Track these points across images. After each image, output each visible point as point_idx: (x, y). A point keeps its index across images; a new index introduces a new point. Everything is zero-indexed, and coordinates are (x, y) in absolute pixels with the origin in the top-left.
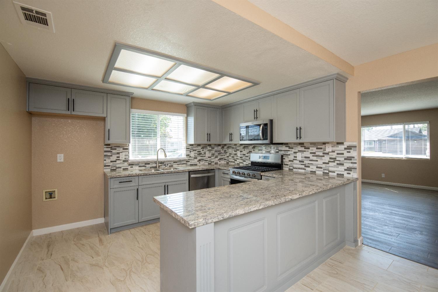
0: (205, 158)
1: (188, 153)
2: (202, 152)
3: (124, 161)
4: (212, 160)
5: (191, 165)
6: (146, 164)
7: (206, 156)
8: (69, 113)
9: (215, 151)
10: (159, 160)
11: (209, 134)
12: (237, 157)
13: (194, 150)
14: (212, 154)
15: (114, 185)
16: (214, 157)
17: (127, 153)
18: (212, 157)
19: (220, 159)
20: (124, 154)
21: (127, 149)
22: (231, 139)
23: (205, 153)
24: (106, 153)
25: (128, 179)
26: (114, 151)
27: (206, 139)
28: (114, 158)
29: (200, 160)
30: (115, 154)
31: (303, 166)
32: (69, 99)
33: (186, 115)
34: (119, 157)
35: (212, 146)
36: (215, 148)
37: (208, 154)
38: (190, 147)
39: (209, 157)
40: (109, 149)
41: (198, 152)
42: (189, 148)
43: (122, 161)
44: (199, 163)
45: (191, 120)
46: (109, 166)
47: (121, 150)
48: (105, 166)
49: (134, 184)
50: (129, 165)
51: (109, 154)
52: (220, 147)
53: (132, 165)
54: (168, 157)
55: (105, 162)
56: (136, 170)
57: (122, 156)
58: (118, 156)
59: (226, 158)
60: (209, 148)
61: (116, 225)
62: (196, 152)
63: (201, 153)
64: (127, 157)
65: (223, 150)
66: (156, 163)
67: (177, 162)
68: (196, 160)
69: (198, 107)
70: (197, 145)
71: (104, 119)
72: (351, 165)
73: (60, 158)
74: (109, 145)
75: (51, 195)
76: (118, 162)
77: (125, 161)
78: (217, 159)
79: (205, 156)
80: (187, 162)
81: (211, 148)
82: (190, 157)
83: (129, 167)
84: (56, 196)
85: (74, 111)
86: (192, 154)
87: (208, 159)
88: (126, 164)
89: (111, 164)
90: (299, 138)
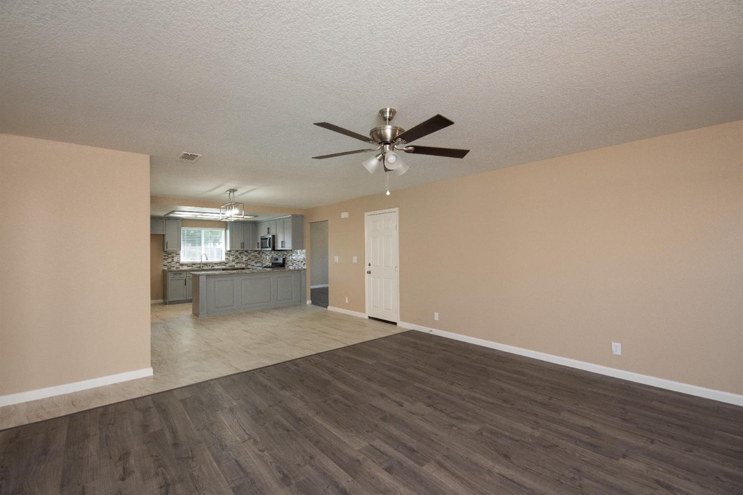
1: (227, 257)
3: (177, 263)
4: (249, 263)
5: (229, 266)
6: (193, 264)
10: (203, 262)
11: (242, 242)
12: (267, 260)
13: (232, 255)
15: (170, 276)
17: (179, 257)
18: (249, 261)
19: (256, 263)
20: (176, 257)
21: (179, 254)
22: (258, 247)
23: (242, 258)
24: (164, 257)
25: (180, 272)
26: (169, 256)
27: (240, 247)
28: (170, 260)
29: (237, 262)
30: (170, 257)
33: (224, 229)
34: (173, 260)
35: (249, 252)
37: (245, 258)
38: (229, 253)
40: (166, 254)
42: (227, 254)
43: (175, 263)
44: (237, 264)
45: (228, 232)
47: (175, 255)
48: (164, 265)
49: (183, 275)
50: (180, 265)
51: (166, 257)
52: (256, 253)
53: (182, 265)
54: (208, 260)
55: (164, 263)
56: (185, 268)
57: (175, 259)
59: (262, 261)
60: (245, 253)
61: (171, 300)
62: (234, 256)
63: (239, 258)
64: (179, 260)
66: (200, 264)
67: (218, 264)
68: (234, 263)
69: (233, 223)
70: (234, 251)
71: (164, 235)
74: (167, 252)
76: (172, 263)
79: (242, 260)
80: (226, 263)
82: (229, 260)
83: (180, 267)
86: (231, 258)
87: (245, 262)
88: (178, 264)
89: (168, 264)
90: (282, 247)
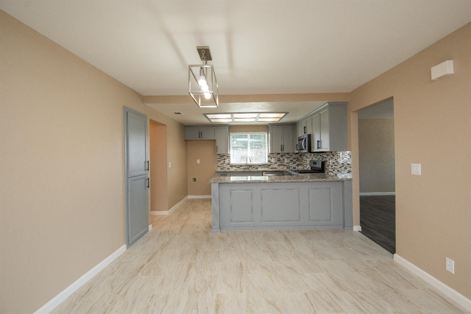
0: (284, 163)
1: (270, 159)
2: (281, 159)
4: (290, 165)
5: (272, 168)
6: (240, 166)
7: (285, 162)
8: (200, 139)
9: (293, 158)
10: (248, 164)
11: (282, 145)
12: (307, 163)
13: (274, 158)
14: (290, 161)
16: (292, 163)
18: (291, 163)
19: (298, 165)
20: (228, 160)
21: (229, 157)
22: (297, 149)
23: (284, 160)
24: (218, 159)
25: (224, 174)
26: (222, 158)
27: (280, 149)
28: (222, 162)
29: (279, 165)
30: (222, 160)
32: (200, 132)
33: (267, 133)
34: (225, 162)
35: (290, 154)
36: (293, 156)
37: (287, 161)
38: (271, 155)
39: (287, 163)
40: (220, 157)
41: (278, 159)
42: (270, 156)
43: (226, 164)
44: (279, 167)
45: (269, 135)
46: (220, 166)
47: (226, 157)
48: (218, 166)
50: (231, 166)
51: (220, 160)
53: (232, 166)
54: (253, 162)
55: (218, 164)
56: (234, 169)
57: (227, 161)
58: (224, 161)
60: (287, 156)
62: (276, 159)
63: (281, 160)
64: (229, 162)
65: (301, 157)
66: (246, 166)
67: (261, 166)
68: (276, 165)
70: (276, 154)
71: (215, 140)
73: (198, 161)
74: (220, 154)
75: (195, 180)
76: (224, 164)
77: (228, 164)
78: (295, 165)
79: (283, 162)
80: (268, 166)
81: (289, 156)
82: (271, 162)
83: (230, 168)
84: (197, 181)
85: (202, 138)
86: (273, 160)
87: (287, 164)
88: (229, 166)
89: (221, 165)
90: (318, 148)
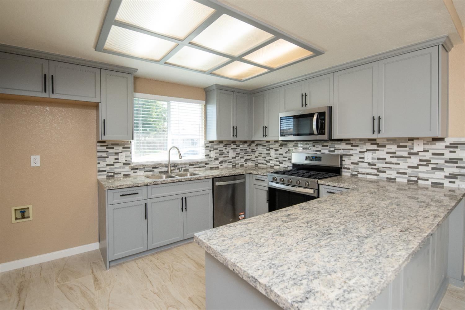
0: (228, 158)
1: (208, 152)
2: (225, 151)
3: (124, 164)
4: (237, 162)
5: (211, 168)
6: (153, 168)
7: (230, 156)
8: (46, 95)
9: (241, 150)
10: (171, 162)
11: (235, 127)
12: (271, 158)
13: (214, 149)
14: (237, 154)
15: (113, 198)
16: (239, 157)
17: (128, 154)
18: (237, 158)
19: (247, 160)
20: (124, 154)
21: (129, 148)
22: (264, 134)
23: (228, 153)
24: (99, 154)
25: (132, 190)
26: (110, 151)
27: (232, 134)
28: (111, 160)
29: (222, 162)
30: (111, 154)
31: (375, 171)
32: (45, 75)
33: (204, 102)
34: (118, 159)
35: (237, 143)
36: (240, 146)
37: (232, 154)
38: (210, 145)
39: (233, 158)
40: (104, 148)
41: (220, 151)
42: (208, 147)
43: (122, 164)
44: (221, 165)
46: (105, 171)
47: (120, 149)
48: (99, 171)
49: (141, 196)
50: (132, 169)
51: (104, 155)
52: (246, 145)
53: (134, 169)
54: (183, 159)
55: (99, 166)
56: (141, 177)
57: (122, 158)
58: (116, 157)
59: (255, 159)
60: (233, 146)
61: (118, 255)
62: (217, 151)
63: (224, 153)
64: (129, 159)
65: (249, 148)
66: (166, 166)
67: (193, 165)
68: (217, 162)
69: (221, 91)
70: (218, 142)
71: (96, 106)
72: (457, 171)
73: (35, 161)
74: (104, 142)
75: (23, 214)
76: (116, 165)
77: (127, 164)
78: (243, 160)
79: (228, 157)
80: (206, 164)
81: (235, 146)
82: (211, 158)
83: (131, 173)
84: (31, 215)
85: (53, 93)
86: (213, 154)
87: (232, 160)
88: (127, 168)
89: (108, 168)
